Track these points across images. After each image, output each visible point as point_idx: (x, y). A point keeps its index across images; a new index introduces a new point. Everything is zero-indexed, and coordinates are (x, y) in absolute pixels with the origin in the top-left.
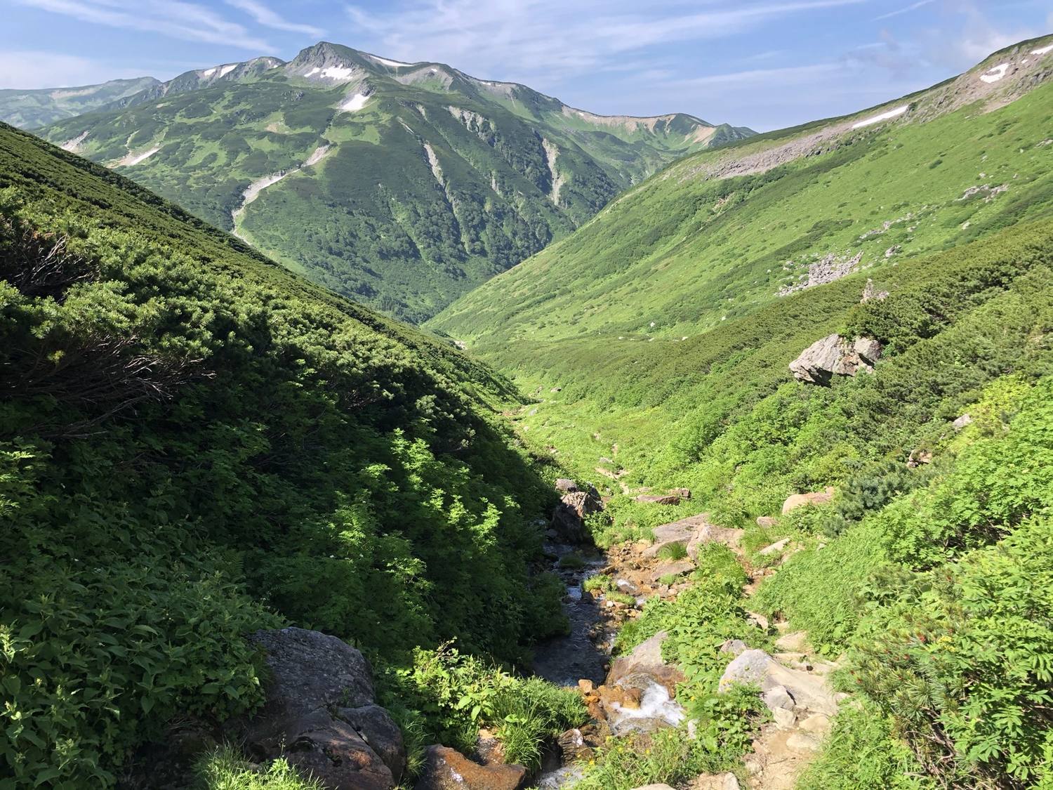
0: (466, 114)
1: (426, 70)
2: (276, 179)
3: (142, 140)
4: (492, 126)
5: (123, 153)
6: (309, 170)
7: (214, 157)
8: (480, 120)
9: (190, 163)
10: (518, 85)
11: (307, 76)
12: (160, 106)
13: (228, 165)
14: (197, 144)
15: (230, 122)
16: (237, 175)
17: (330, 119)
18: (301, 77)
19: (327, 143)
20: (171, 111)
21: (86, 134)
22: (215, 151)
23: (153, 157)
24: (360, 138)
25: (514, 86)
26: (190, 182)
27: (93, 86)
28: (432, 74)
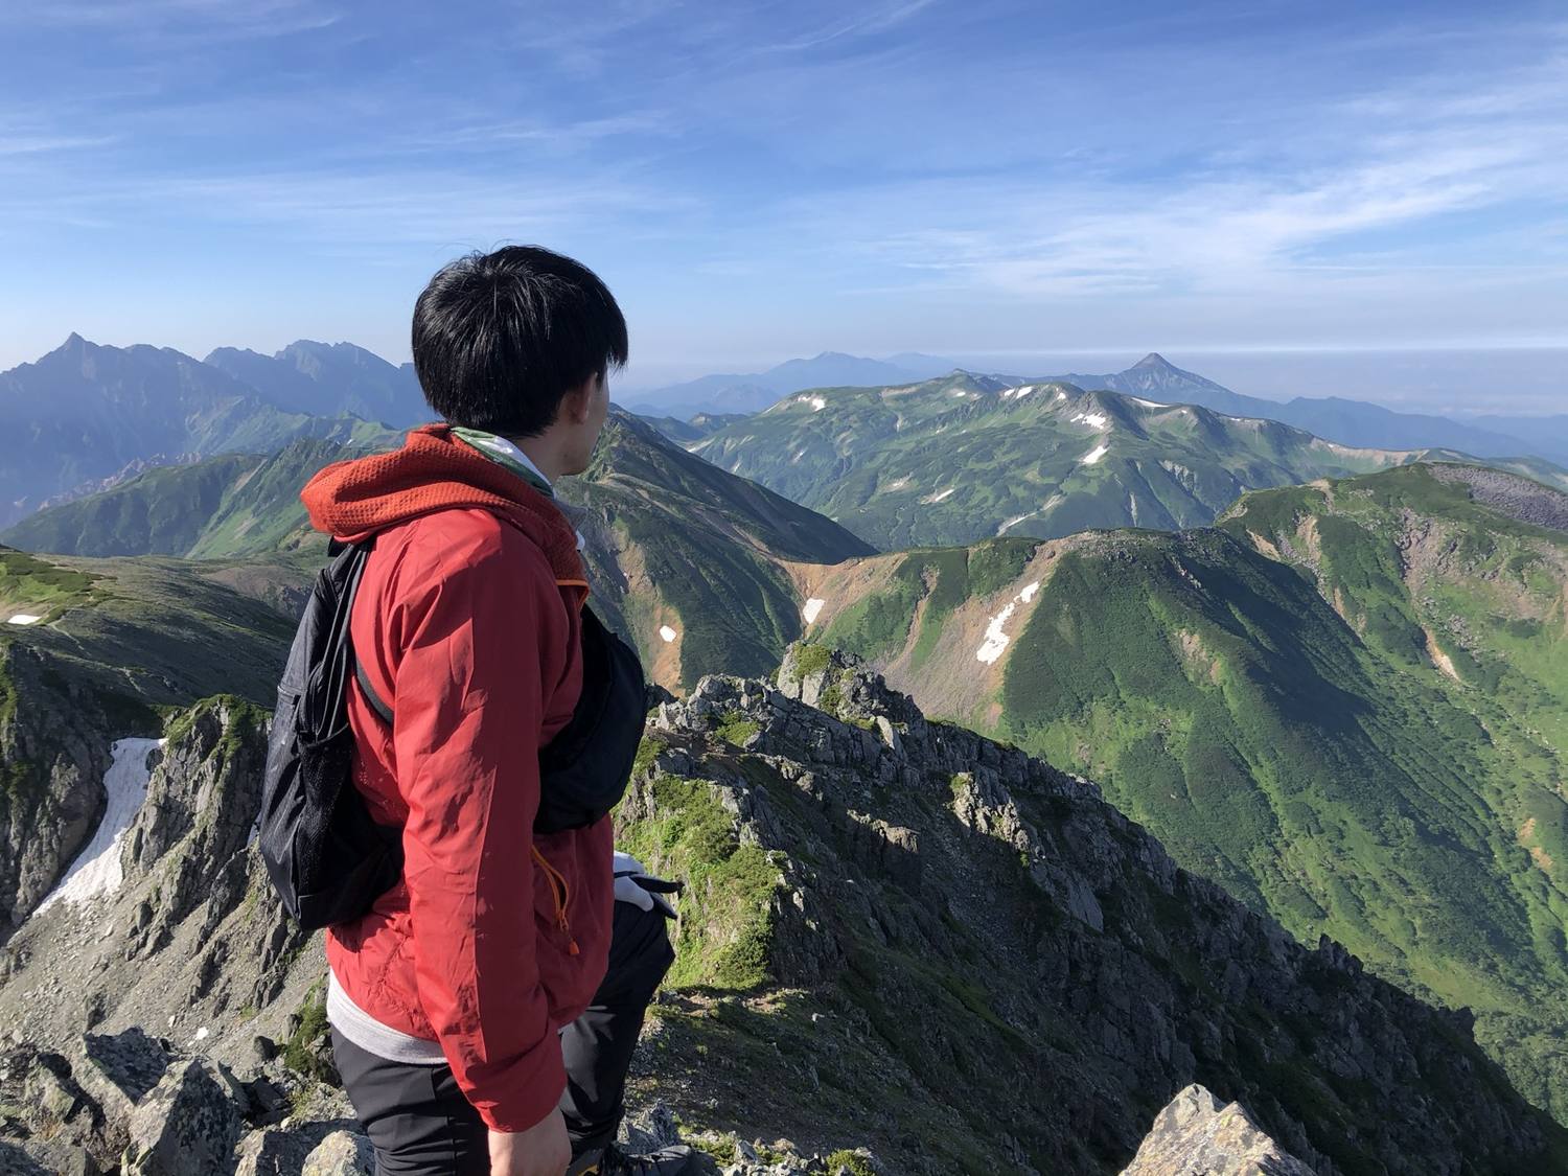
0: (1177, 468)
1: (1177, 412)
2: (1020, 519)
3: (945, 483)
4: (1195, 477)
5: (930, 492)
6: (1042, 514)
7: (985, 499)
8: (1186, 472)
9: (971, 504)
10: (1266, 420)
11: (1072, 421)
12: (960, 450)
13: (994, 506)
14: (978, 488)
15: (1003, 469)
16: (996, 515)
17: (1072, 470)
18: (1068, 422)
19: (1061, 492)
20: (966, 456)
21: (911, 474)
22: (987, 494)
23: (948, 496)
24: (1086, 490)
25: (1262, 422)
26: (968, 518)
27: (915, 384)
28: (1182, 415)
